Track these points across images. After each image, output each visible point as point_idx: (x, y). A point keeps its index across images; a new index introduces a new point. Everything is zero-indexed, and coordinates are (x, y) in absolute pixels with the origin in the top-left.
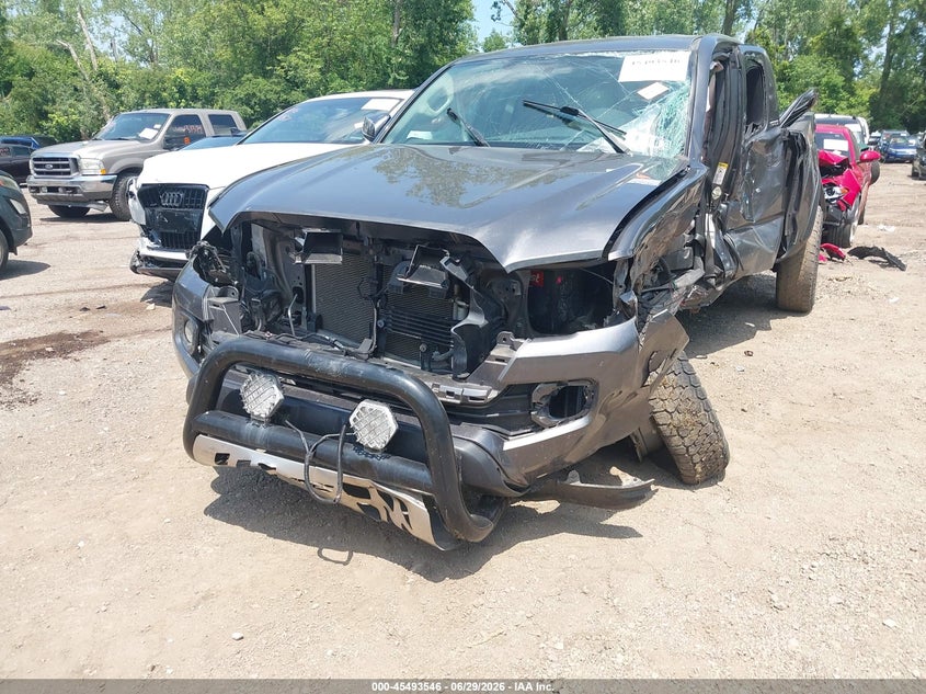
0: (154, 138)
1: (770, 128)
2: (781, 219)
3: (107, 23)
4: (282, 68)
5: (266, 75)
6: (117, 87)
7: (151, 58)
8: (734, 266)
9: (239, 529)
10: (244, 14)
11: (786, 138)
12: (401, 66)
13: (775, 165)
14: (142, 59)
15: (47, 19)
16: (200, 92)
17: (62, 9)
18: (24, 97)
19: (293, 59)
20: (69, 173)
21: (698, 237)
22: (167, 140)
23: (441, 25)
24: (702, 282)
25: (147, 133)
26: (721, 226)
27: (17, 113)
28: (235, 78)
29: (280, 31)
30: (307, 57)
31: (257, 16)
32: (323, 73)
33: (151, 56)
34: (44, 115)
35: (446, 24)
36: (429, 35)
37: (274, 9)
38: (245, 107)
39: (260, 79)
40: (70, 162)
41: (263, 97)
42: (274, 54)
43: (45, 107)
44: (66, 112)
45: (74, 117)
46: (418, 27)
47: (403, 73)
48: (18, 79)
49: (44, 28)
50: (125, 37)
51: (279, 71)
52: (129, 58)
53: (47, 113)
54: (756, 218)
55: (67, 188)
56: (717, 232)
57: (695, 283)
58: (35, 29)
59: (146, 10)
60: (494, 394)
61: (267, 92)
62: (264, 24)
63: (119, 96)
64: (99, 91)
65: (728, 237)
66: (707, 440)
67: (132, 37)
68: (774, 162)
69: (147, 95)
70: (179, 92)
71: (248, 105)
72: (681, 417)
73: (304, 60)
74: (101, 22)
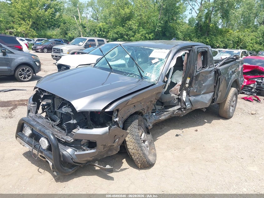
0: (82, 45)
1: (209, 68)
2: (213, 93)
3: (88, 10)
4: (127, 25)
5: (123, 26)
6: (85, 27)
7: (97, 20)
8: (191, 106)
9: (27, 160)
10: (119, 10)
11: (216, 70)
12: (160, 26)
13: (211, 78)
14: (95, 19)
15: (74, 8)
16: (105, 30)
17: (78, 6)
18: (62, 29)
19: (130, 22)
20: (60, 53)
21: (180, 97)
22: (85, 46)
23: (172, 15)
24: (179, 109)
25: (81, 43)
26: (188, 94)
27: (60, 33)
28: (114, 26)
29: (128, 15)
30: (134, 22)
31: (122, 11)
32: (138, 27)
33: (97, 19)
34: (66, 34)
35: (174, 15)
36: (168, 18)
37: (127, 9)
38: (116, 35)
39: (121, 28)
40: (61, 50)
41: (121, 33)
42: (126, 21)
43: (67, 32)
44: (72, 33)
45: (73, 35)
46: (166, 15)
47: (160, 28)
48: (62, 24)
49: (73, 10)
50: (91, 14)
51: (126, 26)
52: (92, 19)
53: (67, 33)
54: (202, 92)
55: (59, 57)
56: (187, 96)
57: (177, 110)
58: (70, 11)
59: (98, 7)
60: (72, 141)
61: (122, 31)
62: (124, 13)
63: (85, 30)
64: (80, 28)
65: (190, 98)
66: (141, 158)
67: (93, 14)
68: (210, 77)
69: (92, 30)
70: (100, 30)
71: (117, 34)
72: (134, 151)
73: (133, 23)
74: (86, 9)
